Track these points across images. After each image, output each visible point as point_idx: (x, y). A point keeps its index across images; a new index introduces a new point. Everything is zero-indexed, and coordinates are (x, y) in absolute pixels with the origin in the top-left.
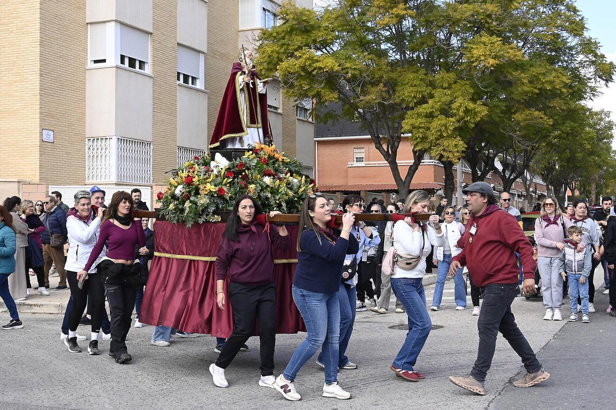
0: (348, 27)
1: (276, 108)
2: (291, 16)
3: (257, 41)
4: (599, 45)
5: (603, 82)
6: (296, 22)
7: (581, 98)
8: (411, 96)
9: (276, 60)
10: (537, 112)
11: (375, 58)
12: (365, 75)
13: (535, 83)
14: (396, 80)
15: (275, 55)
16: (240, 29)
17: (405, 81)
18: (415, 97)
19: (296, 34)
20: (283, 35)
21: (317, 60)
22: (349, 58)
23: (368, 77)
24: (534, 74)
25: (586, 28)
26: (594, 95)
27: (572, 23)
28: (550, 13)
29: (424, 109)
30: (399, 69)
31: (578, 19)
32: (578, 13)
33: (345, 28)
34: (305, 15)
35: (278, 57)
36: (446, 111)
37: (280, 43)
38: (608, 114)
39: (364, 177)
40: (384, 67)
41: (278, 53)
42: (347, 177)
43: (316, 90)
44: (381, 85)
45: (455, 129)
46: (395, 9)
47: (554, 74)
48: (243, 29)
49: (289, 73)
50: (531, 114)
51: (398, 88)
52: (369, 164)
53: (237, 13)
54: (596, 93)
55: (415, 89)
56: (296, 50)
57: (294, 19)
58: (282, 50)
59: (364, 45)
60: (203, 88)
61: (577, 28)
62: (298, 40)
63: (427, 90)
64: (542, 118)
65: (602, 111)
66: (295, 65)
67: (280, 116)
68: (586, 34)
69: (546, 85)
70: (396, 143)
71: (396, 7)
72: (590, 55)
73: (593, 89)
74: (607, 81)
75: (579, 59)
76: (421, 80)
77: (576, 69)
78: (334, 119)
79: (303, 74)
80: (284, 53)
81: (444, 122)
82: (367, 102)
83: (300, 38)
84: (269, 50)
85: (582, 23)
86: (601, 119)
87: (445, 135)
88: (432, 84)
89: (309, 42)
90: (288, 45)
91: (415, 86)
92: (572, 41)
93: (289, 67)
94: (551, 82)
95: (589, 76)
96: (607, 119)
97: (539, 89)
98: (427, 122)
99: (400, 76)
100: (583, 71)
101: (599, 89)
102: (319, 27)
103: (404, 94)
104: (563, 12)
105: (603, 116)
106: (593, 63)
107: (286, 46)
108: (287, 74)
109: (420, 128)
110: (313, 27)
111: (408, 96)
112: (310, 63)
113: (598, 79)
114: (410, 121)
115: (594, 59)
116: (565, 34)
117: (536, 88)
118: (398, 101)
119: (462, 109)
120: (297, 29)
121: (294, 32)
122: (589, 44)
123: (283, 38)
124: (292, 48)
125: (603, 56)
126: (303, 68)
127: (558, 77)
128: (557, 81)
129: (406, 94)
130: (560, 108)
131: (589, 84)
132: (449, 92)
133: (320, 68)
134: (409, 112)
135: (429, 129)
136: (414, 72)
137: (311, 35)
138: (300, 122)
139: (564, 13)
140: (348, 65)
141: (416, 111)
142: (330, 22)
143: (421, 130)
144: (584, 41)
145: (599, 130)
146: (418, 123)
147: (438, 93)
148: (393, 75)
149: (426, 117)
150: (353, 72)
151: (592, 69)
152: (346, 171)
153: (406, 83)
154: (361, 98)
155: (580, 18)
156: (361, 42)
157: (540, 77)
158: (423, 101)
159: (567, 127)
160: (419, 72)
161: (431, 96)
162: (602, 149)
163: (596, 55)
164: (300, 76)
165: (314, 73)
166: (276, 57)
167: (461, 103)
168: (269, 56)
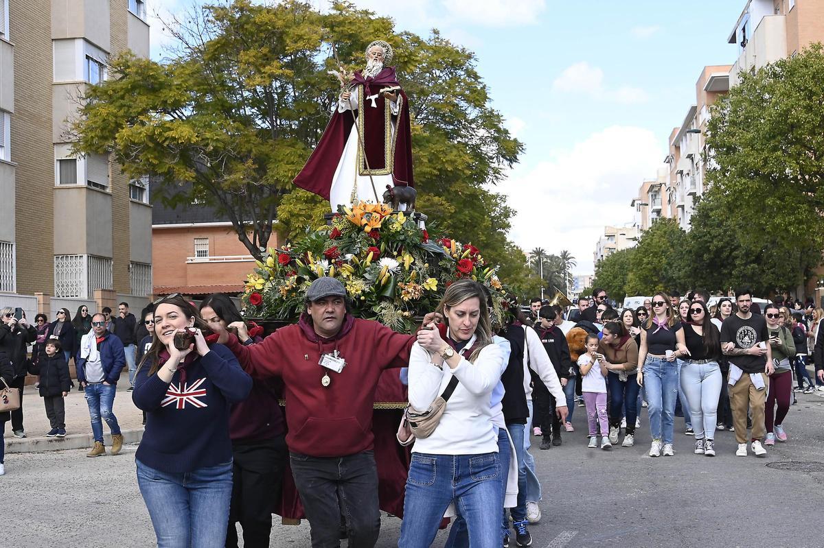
0: (205, 87)
1: (103, 187)
2: (134, 70)
3: (83, 99)
4: (501, 118)
5: (506, 163)
6: (140, 78)
7: (484, 181)
8: (288, 176)
9: (113, 125)
10: (437, 198)
11: (242, 127)
12: (229, 148)
13: (434, 162)
14: (267, 155)
15: (112, 119)
16: (55, 81)
17: (279, 157)
19: (139, 94)
20: (121, 93)
21: (169, 128)
22: (208, 126)
23: (234, 151)
24: (433, 151)
25: (488, 98)
26: (497, 178)
27: (473, 91)
28: (447, 78)
30: (271, 141)
31: (479, 88)
32: (479, 80)
33: (202, 87)
34: (152, 69)
35: (116, 122)
37: (118, 104)
38: (503, 199)
39: (208, 276)
40: (253, 138)
41: (116, 117)
42: (185, 276)
43: (167, 166)
44: (250, 161)
46: (268, 68)
47: (455, 152)
48: (58, 81)
49: (133, 143)
50: (429, 199)
51: (271, 166)
52: (215, 260)
53: (50, 60)
54: (499, 176)
55: (292, 167)
56: (140, 114)
57: (137, 73)
58: (121, 113)
59: (226, 110)
60: (9, 160)
61: (478, 97)
62: (142, 101)
64: (442, 205)
65: (498, 195)
66: (140, 133)
67: (109, 198)
68: (488, 105)
69: (446, 166)
70: (266, 234)
71: (269, 64)
72: (492, 130)
73: (496, 171)
74: (511, 161)
75: (480, 135)
76: (300, 156)
77: (478, 146)
78: (186, 204)
79: (151, 145)
80: (123, 117)
82: (232, 183)
83: (144, 98)
84: (104, 112)
85: (484, 92)
86: (496, 205)
89: (158, 104)
90: (130, 107)
91: (293, 163)
92: (472, 113)
93: (132, 136)
94: (452, 162)
95: (491, 155)
96: (503, 205)
97: (439, 170)
98: (308, 209)
99: (272, 150)
100: (484, 148)
101: (503, 172)
102: (170, 86)
103: (278, 173)
104: (462, 77)
105: (499, 201)
106: (495, 139)
107: (126, 108)
108: (130, 145)
109: (301, 215)
110: (162, 86)
111: (285, 176)
112: (160, 132)
113: (501, 159)
114: (288, 207)
115: (496, 135)
116: (463, 104)
117: (435, 168)
118: (271, 181)
120: (140, 86)
121: (137, 91)
122: (490, 117)
123: (122, 97)
124: (135, 110)
125: (506, 132)
126: (151, 137)
127: (460, 156)
128: (459, 161)
129: (282, 172)
130: (463, 193)
131: (492, 165)
133: (174, 139)
134: (286, 196)
135: (311, 217)
136: (289, 146)
137: (160, 95)
138: (135, 205)
139: (464, 79)
140: (208, 135)
141: (293, 194)
142: (183, 79)
143: (301, 219)
144: (485, 113)
145: (493, 218)
146: (298, 209)
148: (265, 149)
149: (306, 202)
150: (214, 144)
151: (494, 147)
152: (185, 269)
153: (280, 159)
154: (225, 178)
155: (481, 86)
156: (222, 106)
157: (440, 156)
159: (465, 215)
160: (297, 147)
162: (497, 240)
163: (498, 130)
164: (146, 148)
165: (165, 145)
166: (113, 121)
168: (104, 120)
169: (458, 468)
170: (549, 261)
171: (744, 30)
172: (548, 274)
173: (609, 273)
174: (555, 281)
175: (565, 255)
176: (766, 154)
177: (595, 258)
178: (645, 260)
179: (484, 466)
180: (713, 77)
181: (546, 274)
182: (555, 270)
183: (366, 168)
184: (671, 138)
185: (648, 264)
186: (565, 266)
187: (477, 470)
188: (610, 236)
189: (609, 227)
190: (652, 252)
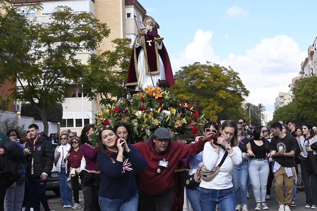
18: (205, 105)
29: (208, 108)
36: (213, 109)
45: (216, 113)
55: (205, 103)
63: (207, 103)
81: (213, 112)
87: (213, 115)
88: (208, 102)
91: (204, 102)
103: (202, 104)
118: (200, 106)
119: (217, 109)
125: (245, 89)
132: (213, 104)
147: (210, 104)
158: (207, 106)
161: (209, 105)
167: (216, 107)
169: (219, 194)
170: (253, 109)
171: (315, 45)
172: (253, 114)
173: (279, 116)
174: (256, 118)
175: (260, 106)
176: (303, 98)
177: (275, 106)
178: (289, 114)
179: (229, 193)
180: (311, 51)
181: (252, 115)
182: (256, 113)
183: (149, 71)
184: (301, 65)
185: (290, 115)
186: (260, 110)
187: (226, 194)
188: (282, 97)
189: (281, 92)
190: (291, 111)
